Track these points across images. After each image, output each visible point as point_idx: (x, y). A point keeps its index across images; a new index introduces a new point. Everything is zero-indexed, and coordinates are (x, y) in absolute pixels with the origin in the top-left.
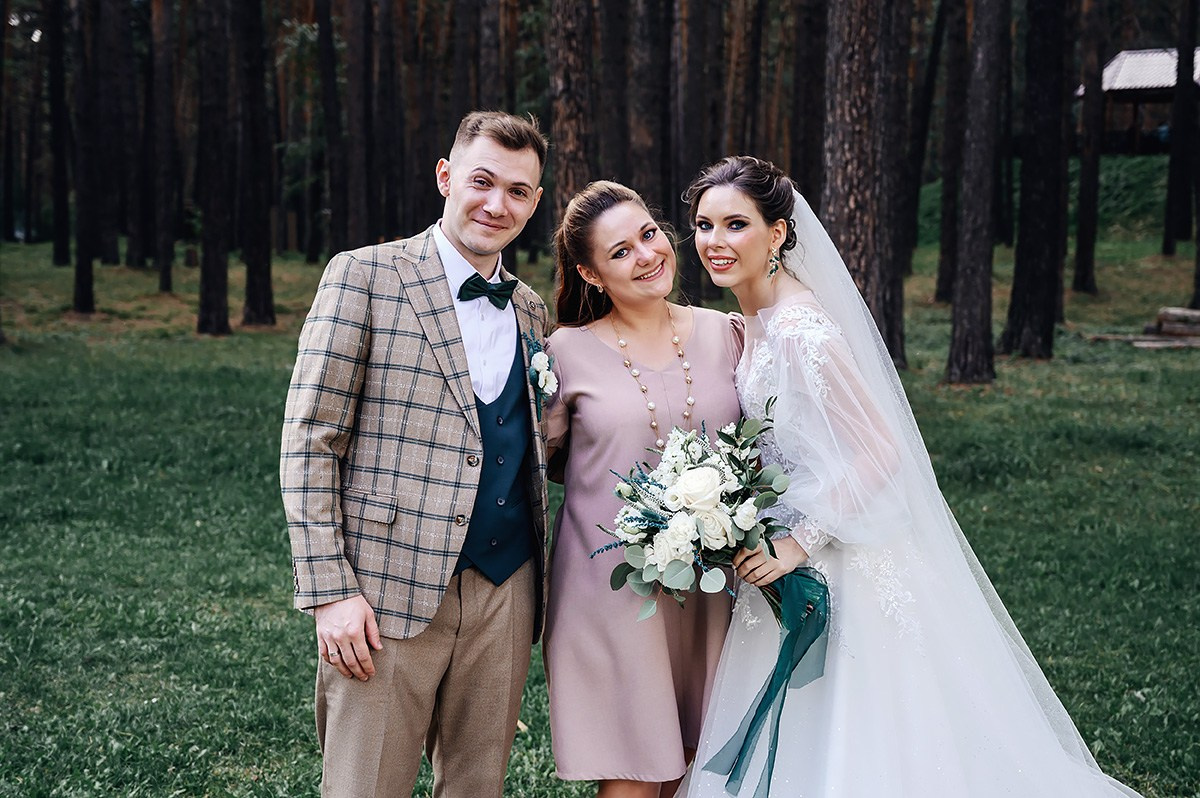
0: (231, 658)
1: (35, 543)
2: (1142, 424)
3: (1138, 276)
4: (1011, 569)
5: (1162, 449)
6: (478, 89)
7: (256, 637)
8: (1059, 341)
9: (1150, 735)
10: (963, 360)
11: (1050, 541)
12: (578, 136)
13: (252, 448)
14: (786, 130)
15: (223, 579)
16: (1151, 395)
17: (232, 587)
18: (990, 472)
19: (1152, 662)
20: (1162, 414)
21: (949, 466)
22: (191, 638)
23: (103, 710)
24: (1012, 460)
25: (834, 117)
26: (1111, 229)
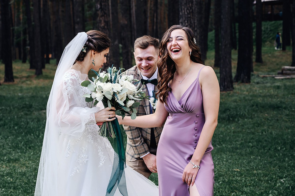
0: (10, 181)
2: (279, 101)
3: (275, 57)
4: (242, 145)
5: (285, 108)
6: (73, 9)
7: (17, 174)
8: (252, 78)
9: (286, 192)
10: (224, 84)
11: (253, 137)
12: (105, 22)
13: (10, 119)
14: (166, 17)
15: (5, 158)
16: (281, 93)
17: (8, 160)
18: (234, 117)
19: (285, 171)
20: (285, 98)
21: (221, 116)
24: (240, 113)
25: (182, 13)
26: (266, 43)
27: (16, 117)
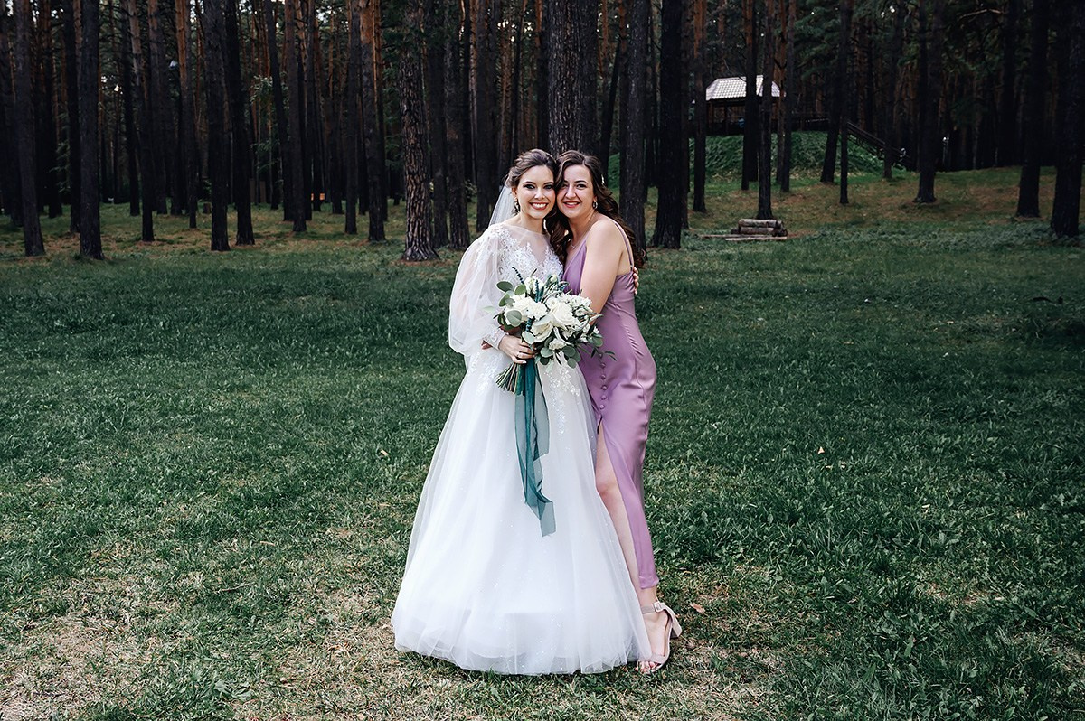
0: (230, 424)
1: (124, 368)
3: (729, 202)
8: (684, 239)
12: (416, 135)
13: (241, 312)
16: (731, 266)
17: (231, 387)
22: (209, 414)
23: (162, 453)
26: (713, 177)
27: (251, 308)
